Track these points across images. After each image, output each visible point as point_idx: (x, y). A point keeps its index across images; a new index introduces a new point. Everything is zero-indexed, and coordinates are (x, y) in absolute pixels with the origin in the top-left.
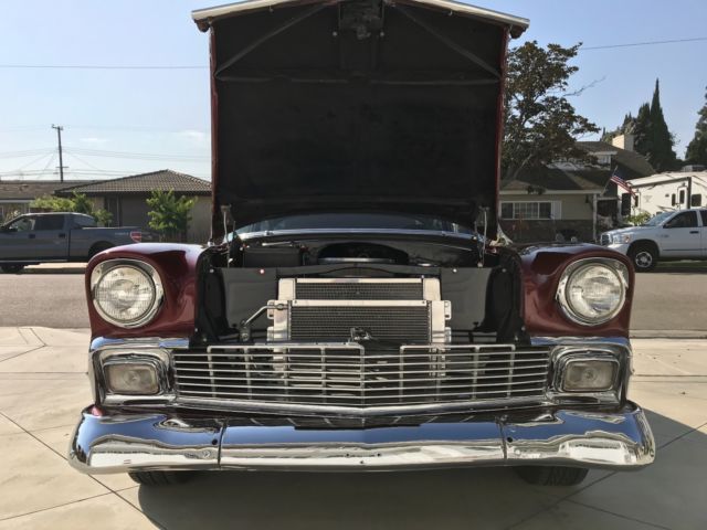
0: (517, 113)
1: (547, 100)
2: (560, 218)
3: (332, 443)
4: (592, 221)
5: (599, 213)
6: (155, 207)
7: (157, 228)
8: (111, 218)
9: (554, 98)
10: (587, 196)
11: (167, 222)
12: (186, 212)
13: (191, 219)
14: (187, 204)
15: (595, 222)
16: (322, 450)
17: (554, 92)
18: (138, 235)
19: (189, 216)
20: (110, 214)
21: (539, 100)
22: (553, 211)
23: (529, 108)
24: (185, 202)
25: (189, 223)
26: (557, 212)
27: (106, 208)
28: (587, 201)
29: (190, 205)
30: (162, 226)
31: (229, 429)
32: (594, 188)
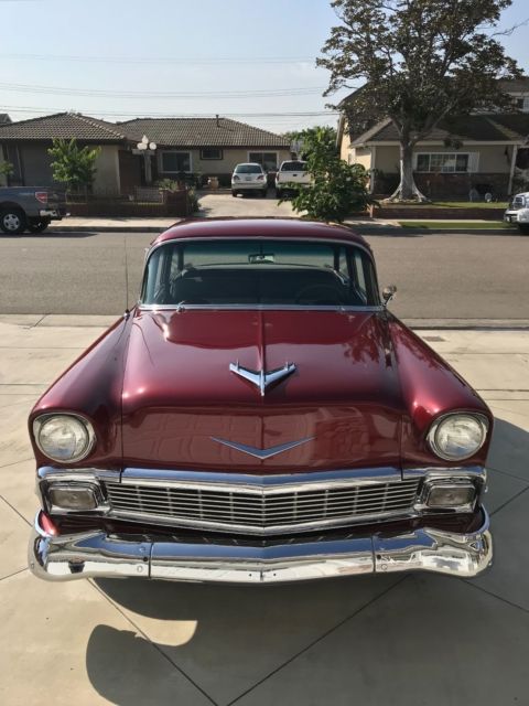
0: (441, 53)
1: (475, 38)
2: (476, 171)
3: (237, 558)
4: (509, 174)
5: (517, 165)
6: (57, 158)
7: (61, 180)
8: (12, 169)
9: (483, 36)
10: (507, 146)
11: (71, 174)
12: (90, 163)
13: (95, 171)
14: (91, 155)
15: (512, 176)
16: (228, 564)
17: (484, 28)
18: (43, 195)
19: (93, 168)
20: (11, 165)
21: (467, 38)
22: (470, 164)
23: (455, 49)
24: (88, 153)
25: (94, 176)
26: (474, 165)
27: (6, 158)
28: (506, 153)
29: (94, 156)
30: (66, 179)
31: (156, 544)
32: (515, 139)
